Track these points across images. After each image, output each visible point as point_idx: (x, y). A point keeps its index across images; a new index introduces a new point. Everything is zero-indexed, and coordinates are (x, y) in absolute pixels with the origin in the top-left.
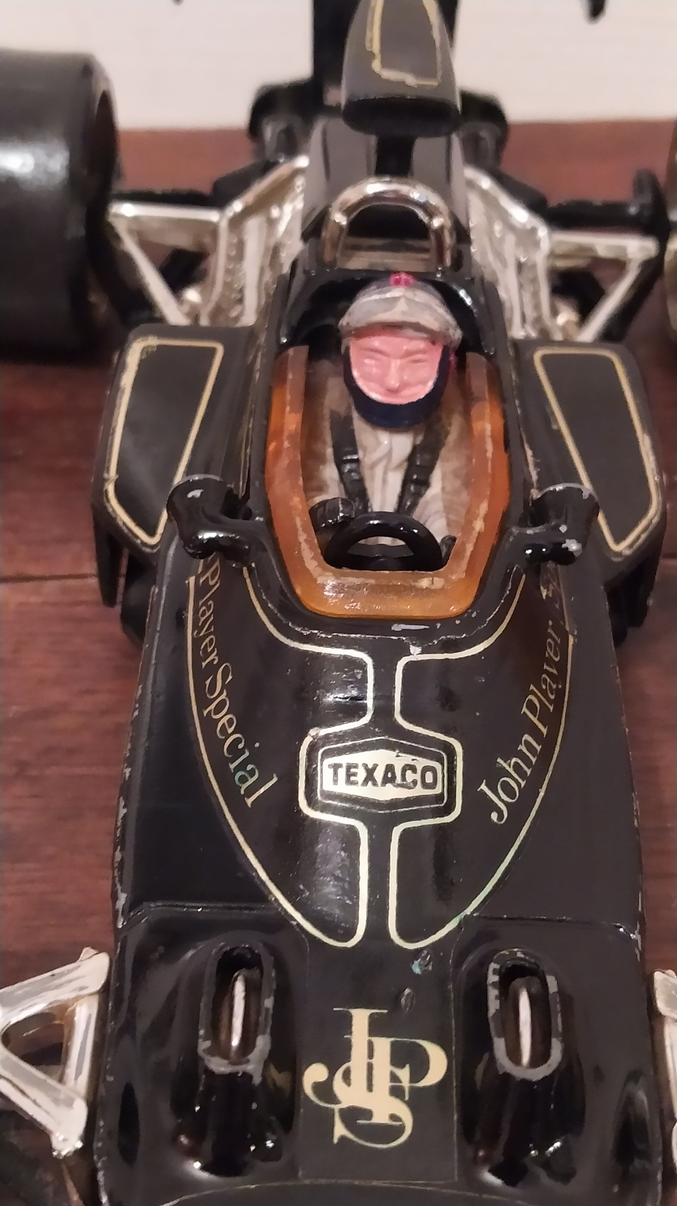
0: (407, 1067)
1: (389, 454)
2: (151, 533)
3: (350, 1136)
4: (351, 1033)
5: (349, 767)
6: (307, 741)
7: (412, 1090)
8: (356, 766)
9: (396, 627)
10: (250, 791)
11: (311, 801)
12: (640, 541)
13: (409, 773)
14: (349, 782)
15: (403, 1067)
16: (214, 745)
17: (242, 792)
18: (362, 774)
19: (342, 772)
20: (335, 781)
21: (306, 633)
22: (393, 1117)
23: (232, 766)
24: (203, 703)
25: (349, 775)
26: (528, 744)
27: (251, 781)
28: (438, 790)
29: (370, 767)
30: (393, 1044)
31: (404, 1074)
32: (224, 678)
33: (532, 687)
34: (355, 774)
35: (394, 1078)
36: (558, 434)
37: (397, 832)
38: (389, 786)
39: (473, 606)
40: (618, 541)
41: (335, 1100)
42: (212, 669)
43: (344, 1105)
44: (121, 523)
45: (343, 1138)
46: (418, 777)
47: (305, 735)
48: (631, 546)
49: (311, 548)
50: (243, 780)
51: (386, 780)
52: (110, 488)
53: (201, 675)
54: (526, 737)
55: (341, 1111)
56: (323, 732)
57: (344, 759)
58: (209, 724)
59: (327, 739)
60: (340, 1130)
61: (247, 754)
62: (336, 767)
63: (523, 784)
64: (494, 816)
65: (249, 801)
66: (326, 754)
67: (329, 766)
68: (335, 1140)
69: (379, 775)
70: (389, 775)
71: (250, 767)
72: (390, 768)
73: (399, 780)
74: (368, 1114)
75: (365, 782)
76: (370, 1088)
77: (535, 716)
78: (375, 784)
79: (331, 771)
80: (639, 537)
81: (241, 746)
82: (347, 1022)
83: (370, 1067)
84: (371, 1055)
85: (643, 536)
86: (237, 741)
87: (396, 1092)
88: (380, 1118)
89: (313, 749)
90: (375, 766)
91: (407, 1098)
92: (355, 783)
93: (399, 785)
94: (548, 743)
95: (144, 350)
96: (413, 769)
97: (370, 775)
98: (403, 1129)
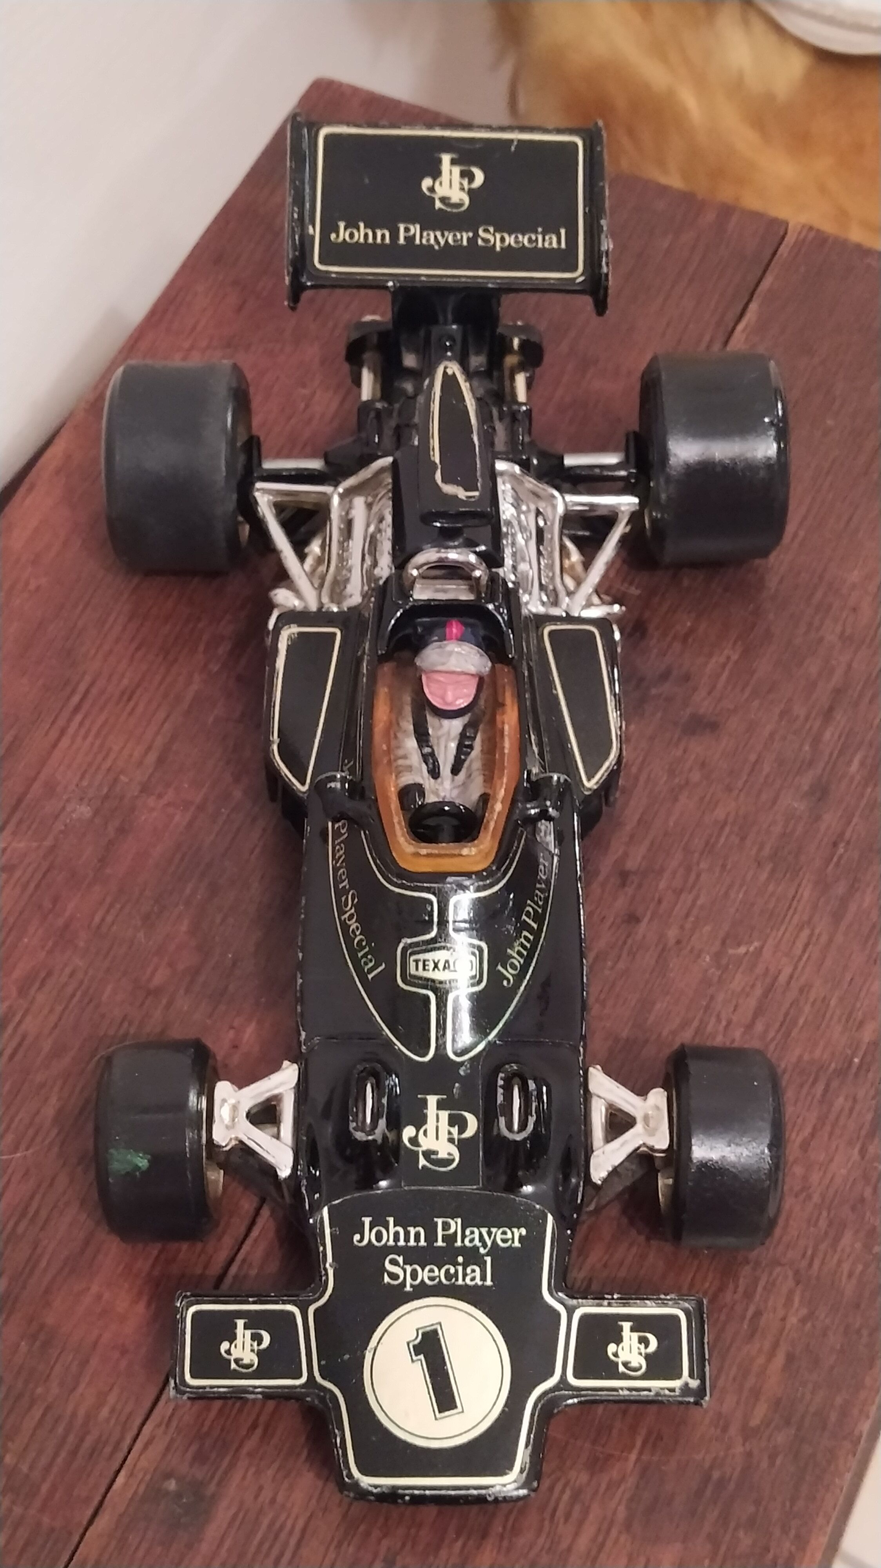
0: (457, 1127)
2: (303, 783)
3: (428, 1164)
4: (427, 1109)
5: (424, 961)
6: (401, 945)
7: (459, 1140)
8: (428, 961)
9: (450, 879)
10: (371, 970)
11: (404, 981)
12: (604, 778)
13: (457, 964)
14: (424, 969)
15: (454, 1126)
16: (349, 941)
17: (366, 970)
18: (431, 965)
19: (421, 965)
20: (417, 969)
21: (399, 882)
22: (449, 1154)
23: (360, 955)
24: (341, 912)
25: (424, 965)
26: (525, 937)
27: (371, 965)
28: (473, 972)
29: (436, 961)
30: (449, 1115)
32: (353, 901)
33: (529, 902)
34: (428, 965)
36: (557, 697)
37: (451, 997)
38: (446, 971)
40: (589, 780)
41: (418, 1145)
42: (345, 891)
43: (424, 1148)
44: (283, 774)
45: (424, 1167)
47: (400, 942)
48: (596, 783)
50: (366, 964)
51: (445, 968)
52: (275, 747)
53: (340, 893)
54: (525, 933)
55: (423, 1151)
56: (409, 941)
57: (421, 957)
58: (345, 927)
59: (411, 945)
60: (422, 1162)
61: (367, 949)
62: (417, 961)
63: (522, 961)
64: (505, 983)
65: (370, 977)
66: (411, 954)
67: (414, 961)
68: (420, 1167)
69: (441, 966)
70: (447, 965)
71: (369, 957)
72: (447, 962)
73: (452, 968)
74: (435, 1153)
75: (433, 969)
76: (437, 1138)
77: (530, 918)
78: (439, 970)
79: (414, 963)
80: (603, 775)
81: (364, 943)
82: (425, 1103)
83: (437, 1128)
84: (438, 1121)
85: (606, 774)
86: (361, 940)
87: (451, 1140)
88: (443, 1155)
89: (404, 950)
90: (439, 960)
92: (428, 970)
93: (452, 971)
94: (537, 934)
95: (289, 640)
97: (436, 966)
98: (453, 1160)
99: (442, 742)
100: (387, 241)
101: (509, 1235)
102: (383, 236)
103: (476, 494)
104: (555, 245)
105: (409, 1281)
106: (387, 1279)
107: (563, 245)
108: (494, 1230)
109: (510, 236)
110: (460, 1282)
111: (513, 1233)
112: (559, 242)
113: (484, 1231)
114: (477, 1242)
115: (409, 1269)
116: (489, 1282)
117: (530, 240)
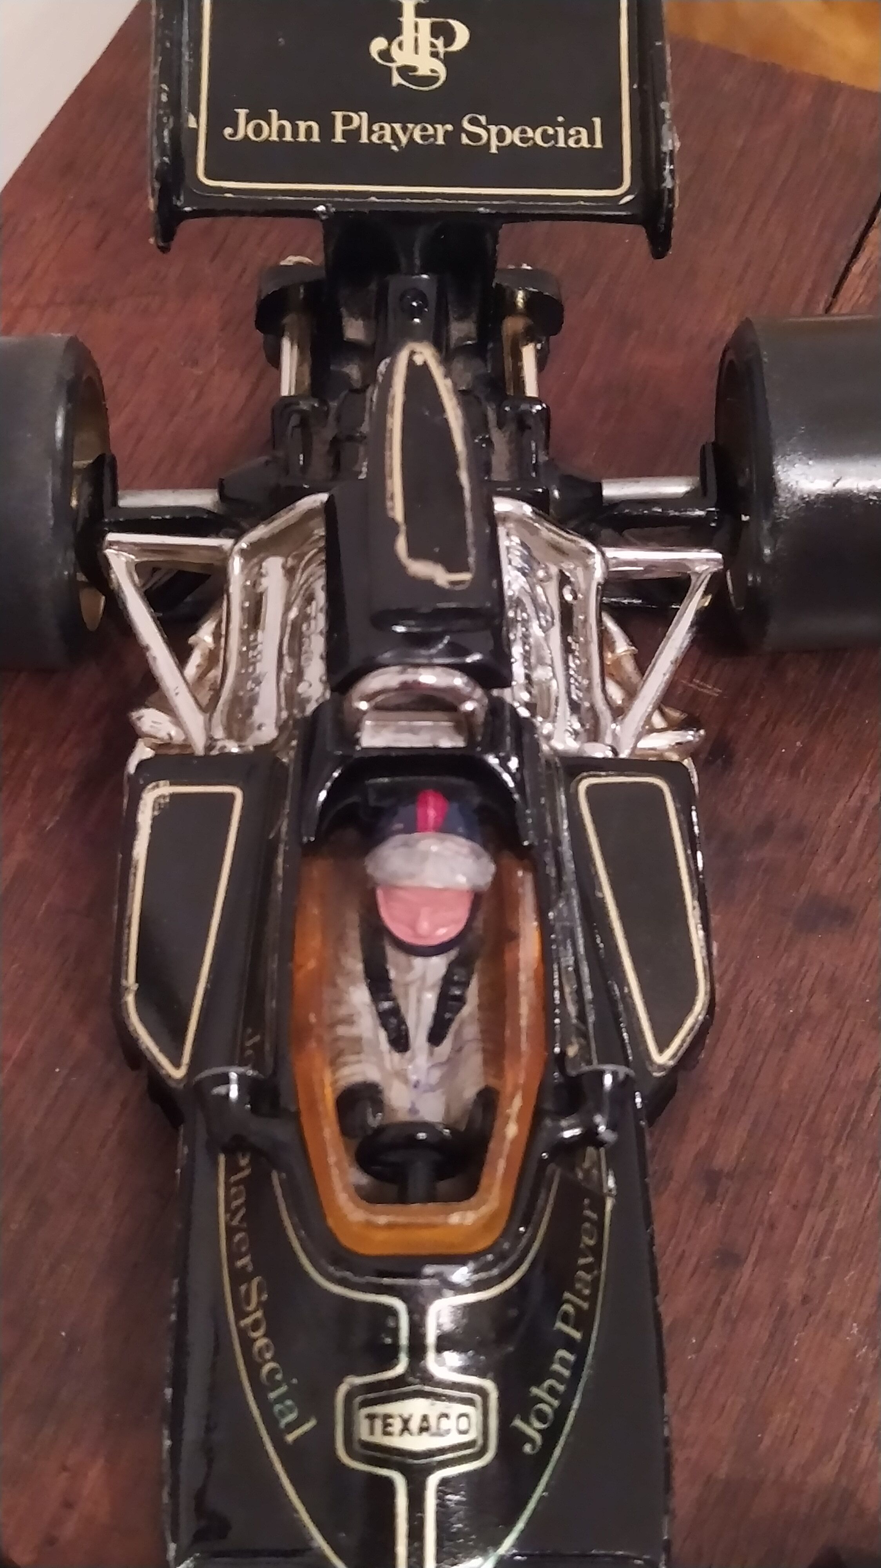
2: (177, 1065)
5: (386, 1417)
6: (343, 1389)
8: (393, 1416)
9: (426, 1270)
10: (291, 1427)
11: (350, 1452)
12: (685, 1045)
13: (443, 1420)
14: (386, 1432)
16: (253, 1368)
17: (282, 1426)
18: (397, 1425)
19: (378, 1424)
20: (372, 1432)
23: (272, 1396)
24: (240, 1314)
25: (386, 1425)
26: (560, 1359)
27: (290, 1417)
28: (472, 1436)
29: (406, 1417)
32: (260, 1296)
33: (565, 1295)
34: (390, 1425)
36: (602, 903)
37: (433, 1480)
38: (424, 1434)
39: (503, 1235)
40: (661, 1050)
42: (247, 1275)
46: (453, 1424)
47: (342, 1382)
48: (674, 1056)
50: (283, 1414)
51: (421, 1429)
52: (131, 1002)
53: (235, 1276)
54: (559, 1352)
56: (360, 1380)
57: (380, 1409)
58: (247, 1341)
59: (363, 1388)
61: (285, 1388)
62: (372, 1417)
63: (556, 1403)
64: (528, 1447)
65: (289, 1438)
66: (363, 1405)
67: (367, 1417)
69: (414, 1425)
70: (425, 1425)
71: (289, 1402)
72: (425, 1418)
73: (434, 1428)
75: (402, 1432)
77: (568, 1324)
78: (411, 1433)
79: (369, 1421)
80: (684, 1041)
81: (279, 1377)
85: (689, 1039)
89: (349, 1398)
90: (411, 1417)
92: (393, 1434)
93: (434, 1435)
94: (581, 1351)
95: (156, 802)
96: (449, 1417)
97: (405, 1428)
99: (413, 992)
100: (316, 138)
102: (309, 130)
103: (466, 576)
104: (585, 143)
107: (598, 144)
109: (513, 130)
112: (591, 140)
117: (544, 136)
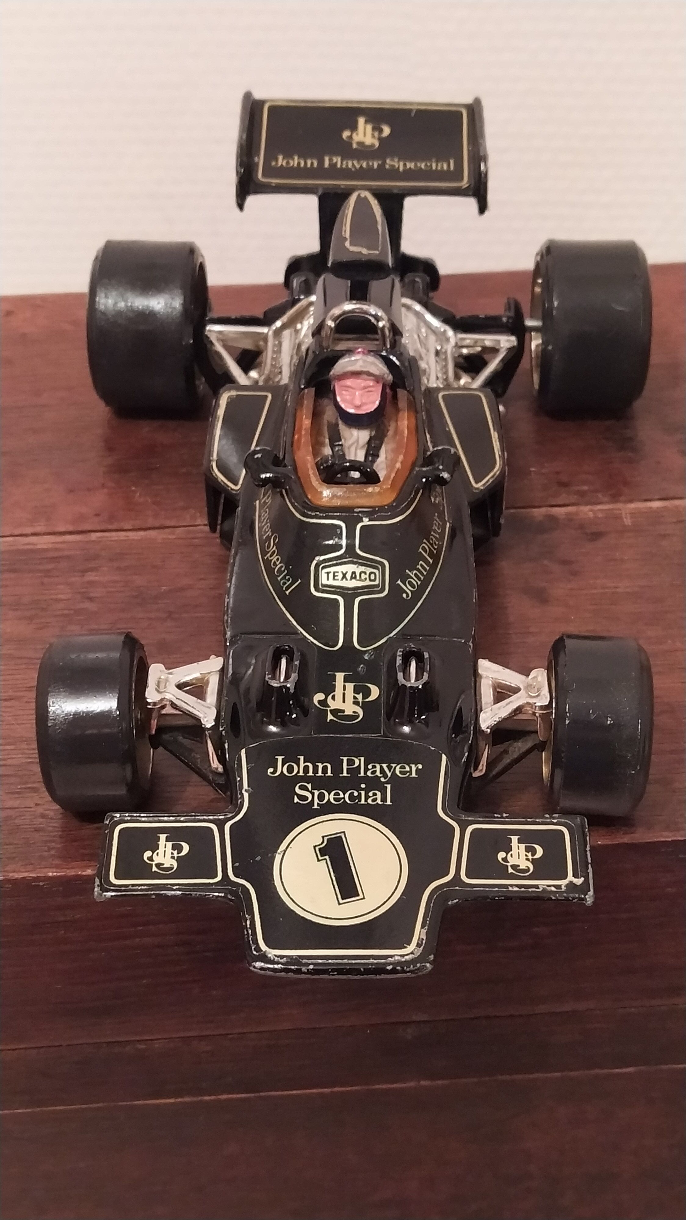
0: (361, 694)
1: (357, 441)
2: (236, 484)
3: (335, 719)
4: (335, 682)
5: (334, 573)
6: (315, 562)
7: (363, 702)
8: (337, 572)
9: (356, 510)
10: (288, 588)
11: (317, 589)
12: (488, 484)
13: (363, 575)
14: (334, 579)
15: (358, 694)
16: (270, 571)
17: (284, 589)
18: (340, 576)
19: (331, 575)
20: (328, 579)
21: (314, 514)
22: (354, 712)
23: (279, 578)
24: (264, 554)
25: (334, 576)
26: (422, 565)
27: (288, 583)
28: (377, 582)
29: (344, 572)
30: (354, 686)
31: (360, 697)
32: (274, 541)
33: (425, 541)
34: (337, 576)
35: (355, 698)
36: (449, 432)
37: (357, 601)
38: (353, 580)
39: (394, 501)
40: (477, 483)
41: (328, 706)
42: (269, 538)
43: (332, 708)
44: (220, 481)
45: (331, 720)
46: (367, 576)
47: (314, 559)
48: (484, 485)
49: (315, 476)
50: (284, 584)
51: (352, 578)
52: (214, 465)
53: (263, 542)
54: (421, 562)
55: (331, 710)
56: (322, 558)
57: (332, 569)
58: (267, 563)
59: (325, 561)
60: (330, 717)
61: (286, 572)
62: (328, 573)
63: (419, 583)
64: (404, 595)
65: (287, 592)
66: (324, 568)
67: (325, 573)
68: (328, 721)
69: (348, 576)
70: (354, 576)
71: (287, 577)
72: (354, 573)
73: (358, 578)
74: (343, 711)
75: (342, 579)
76: (344, 702)
77: (426, 553)
78: (347, 579)
79: (326, 574)
80: (488, 480)
81: (283, 569)
83: (344, 694)
84: (344, 689)
85: (491, 481)
86: (281, 567)
87: (356, 703)
88: (349, 712)
89: (317, 566)
90: (347, 573)
91: (361, 705)
92: (338, 580)
93: (358, 580)
94: (433, 567)
95: (229, 397)
96: (365, 573)
97: (344, 576)
98: (358, 716)
99: (353, 449)
101: (408, 769)
104: (445, 169)
105: (316, 801)
106: (296, 800)
107: (451, 169)
108: (394, 765)
110: (363, 802)
111: (411, 768)
112: (448, 167)
113: (384, 766)
114: (378, 773)
115: (316, 793)
116: (389, 802)
117: (426, 165)
